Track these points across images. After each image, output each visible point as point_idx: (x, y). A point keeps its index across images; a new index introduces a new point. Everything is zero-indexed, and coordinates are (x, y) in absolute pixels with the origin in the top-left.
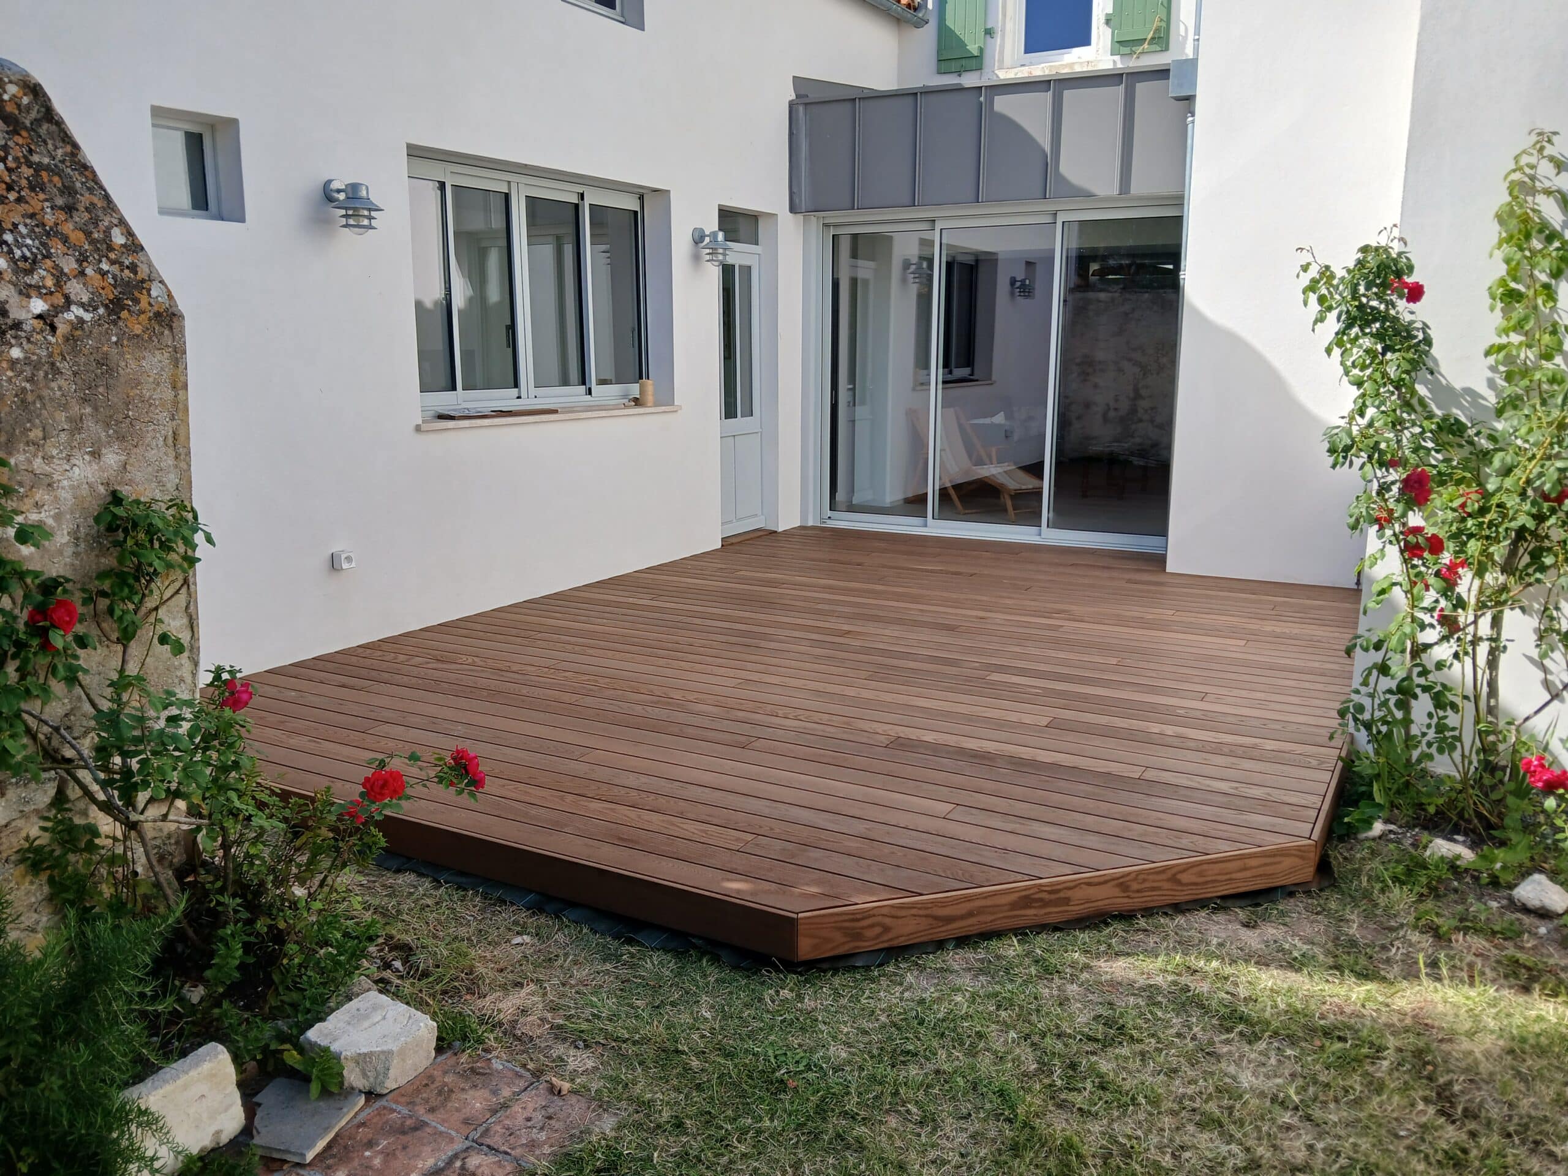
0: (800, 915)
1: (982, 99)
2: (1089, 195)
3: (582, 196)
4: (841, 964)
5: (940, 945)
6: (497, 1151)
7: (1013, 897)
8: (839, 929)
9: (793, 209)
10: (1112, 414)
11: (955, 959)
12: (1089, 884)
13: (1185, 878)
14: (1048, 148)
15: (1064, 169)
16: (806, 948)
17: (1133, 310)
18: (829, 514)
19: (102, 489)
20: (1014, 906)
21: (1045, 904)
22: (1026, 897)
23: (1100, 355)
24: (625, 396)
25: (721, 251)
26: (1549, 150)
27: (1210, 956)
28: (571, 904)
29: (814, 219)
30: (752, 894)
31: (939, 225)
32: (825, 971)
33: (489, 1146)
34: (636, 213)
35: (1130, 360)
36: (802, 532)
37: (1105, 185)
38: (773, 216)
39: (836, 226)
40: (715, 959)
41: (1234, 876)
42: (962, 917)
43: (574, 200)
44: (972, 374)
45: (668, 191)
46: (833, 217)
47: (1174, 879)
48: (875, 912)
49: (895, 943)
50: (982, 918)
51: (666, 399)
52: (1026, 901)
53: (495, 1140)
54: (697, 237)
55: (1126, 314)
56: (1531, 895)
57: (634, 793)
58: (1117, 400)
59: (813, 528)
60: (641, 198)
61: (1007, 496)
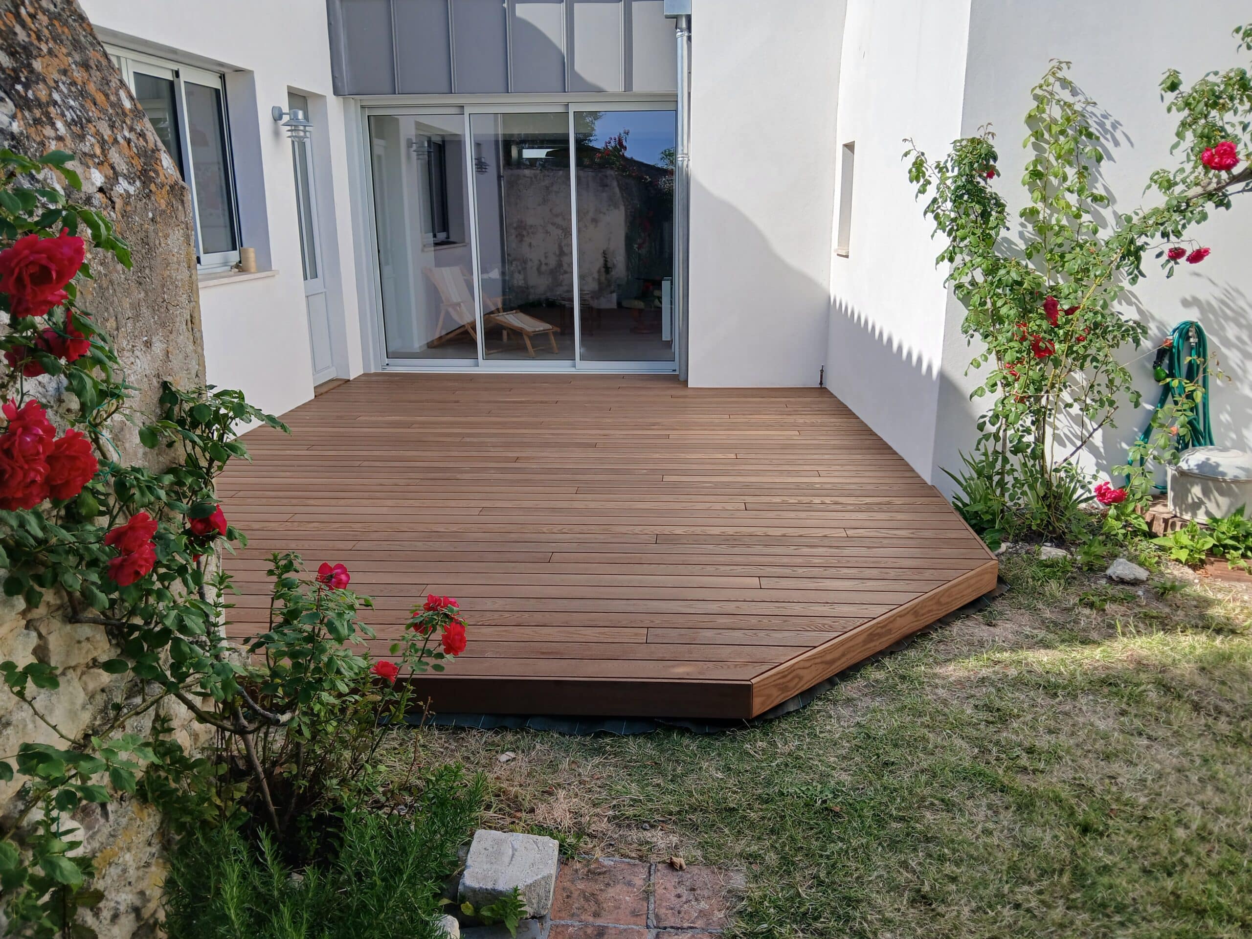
0: (753, 681)
1: (505, 5)
2: (600, 91)
3: (177, 74)
4: (780, 713)
5: (831, 682)
6: (682, 928)
7: (864, 636)
8: (776, 686)
9: (336, 92)
10: (544, 268)
11: (846, 689)
12: (900, 616)
13: (943, 600)
14: (564, 49)
15: (577, 68)
16: (758, 706)
17: (552, 184)
18: (387, 361)
19: (155, 381)
20: (866, 642)
21: (880, 635)
22: (871, 634)
23: (530, 221)
24: (225, 264)
25: (302, 128)
26: (1060, 75)
27: (1002, 650)
28: (525, 717)
29: (352, 101)
30: (700, 673)
31: (467, 111)
32: (771, 721)
33: (672, 927)
34: (217, 91)
35: (553, 224)
36: (367, 379)
37: (613, 84)
38: (322, 97)
39: (370, 107)
40: (683, 732)
41: (965, 593)
42: (839, 658)
43: (169, 76)
44: (448, 237)
45: (251, 72)
46: (369, 100)
47: (939, 603)
48: (796, 666)
49: (805, 688)
50: (848, 656)
51: (265, 264)
52: (872, 636)
53: (672, 921)
54: (277, 114)
55: (547, 188)
56: (1127, 572)
57: (507, 615)
58: (546, 257)
59: (376, 374)
60: (222, 77)
61: (525, 337)
